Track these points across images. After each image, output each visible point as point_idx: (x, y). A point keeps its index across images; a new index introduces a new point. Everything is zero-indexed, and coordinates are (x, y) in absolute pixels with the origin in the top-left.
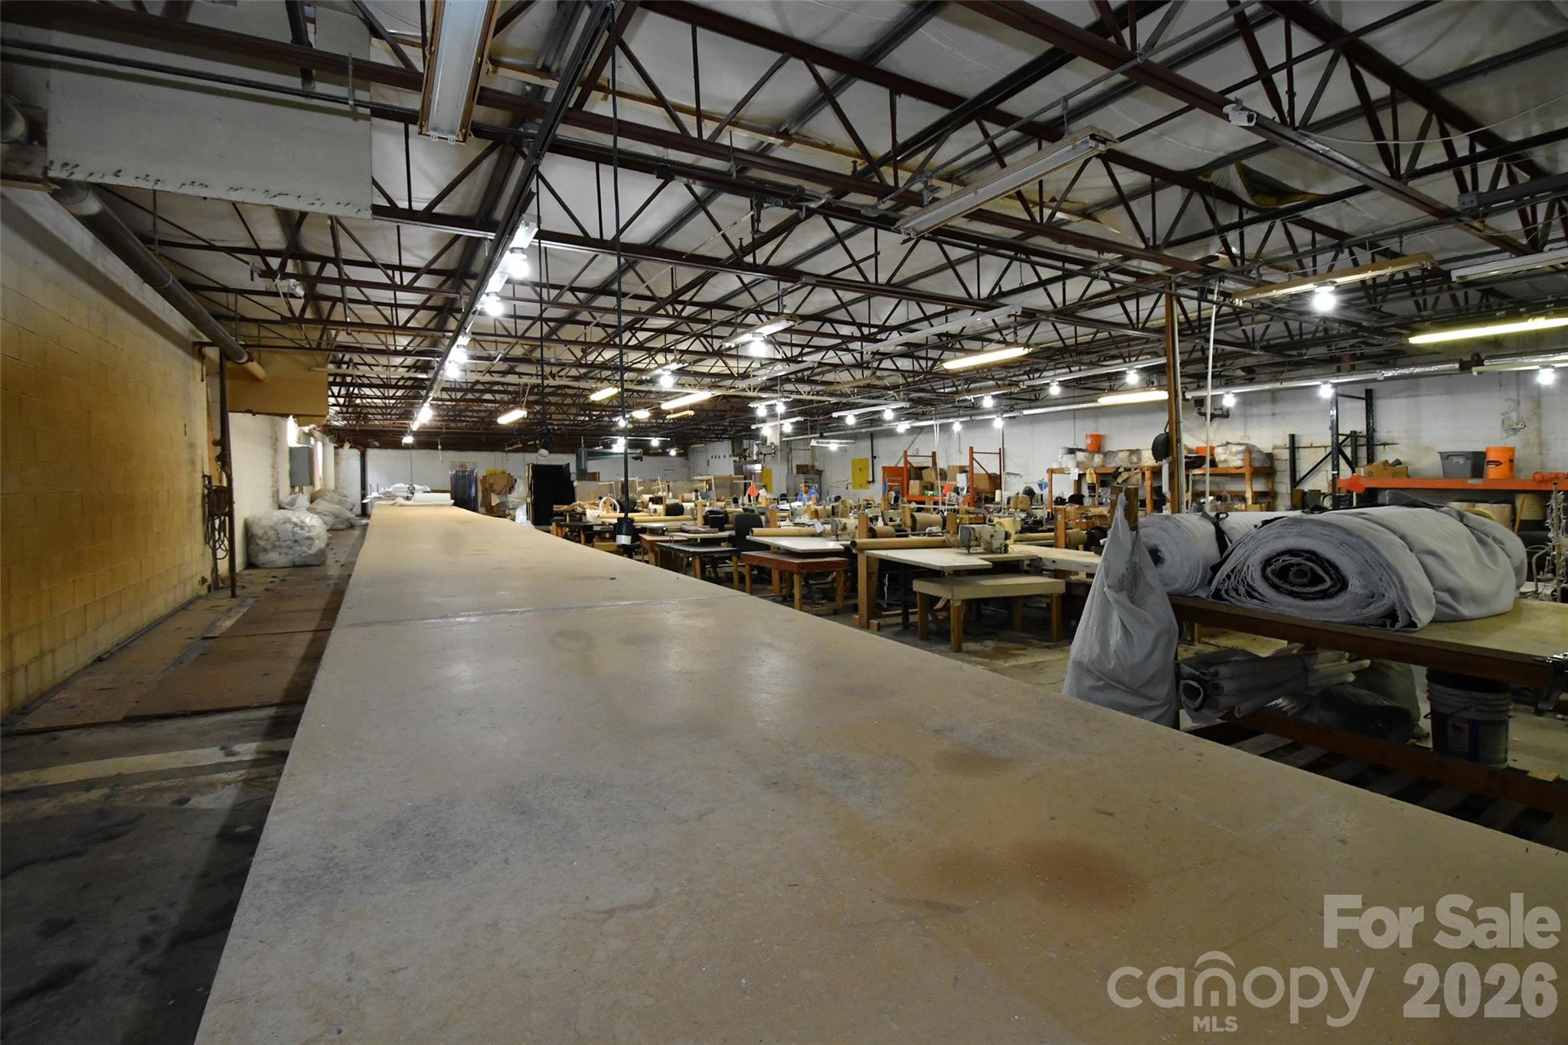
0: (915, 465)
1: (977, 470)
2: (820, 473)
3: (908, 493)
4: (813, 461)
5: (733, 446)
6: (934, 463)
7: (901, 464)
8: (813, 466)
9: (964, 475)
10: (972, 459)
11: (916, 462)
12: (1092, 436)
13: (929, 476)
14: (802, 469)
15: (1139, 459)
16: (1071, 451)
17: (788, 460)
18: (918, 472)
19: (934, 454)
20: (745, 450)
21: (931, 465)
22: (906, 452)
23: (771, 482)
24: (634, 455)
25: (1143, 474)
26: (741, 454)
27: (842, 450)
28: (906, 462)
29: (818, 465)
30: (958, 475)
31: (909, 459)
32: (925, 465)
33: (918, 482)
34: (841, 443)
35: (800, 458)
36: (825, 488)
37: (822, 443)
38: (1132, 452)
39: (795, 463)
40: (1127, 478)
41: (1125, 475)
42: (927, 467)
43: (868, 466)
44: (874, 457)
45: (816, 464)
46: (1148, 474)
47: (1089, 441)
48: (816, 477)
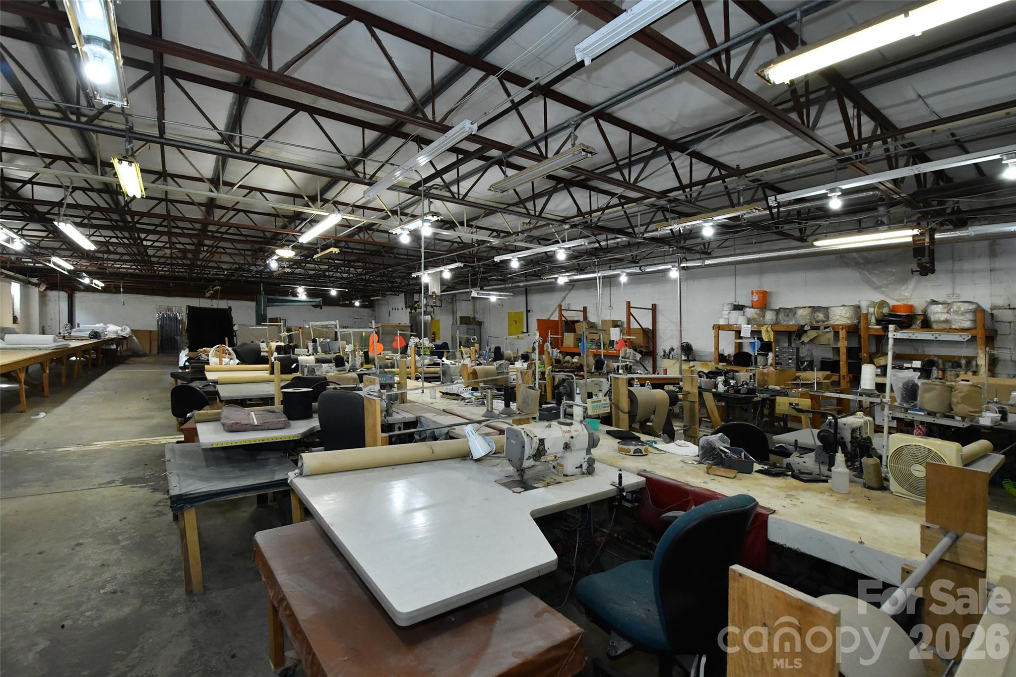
0: (569, 319)
1: (634, 325)
2: (480, 324)
3: (562, 346)
4: (474, 314)
5: (405, 299)
6: (585, 317)
7: (555, 317)
8: (474, 318)
9: (618, 330)
10: (629, 314)
11: (569, 316)
12: (758, 292)
13: (582, 328)
14: (465, 320)
15: (827, 317)
16: (738, 308)
17: (454, 313)
18: (570, 326)
19: (585, 309)
20: (416, 302)
21: (582, 320)
22: (560, 306)
23: (439, 330)
24: (314, 304)
25: (836, 334)
26: (412, 306)
27: (500, 304)
28: (561, 315)
29: (479, 317)
30: (612, 329)
31: (564, 313)
32: (576, 319)
33: (572, 335)
34: (500, 295)
35: (464, 309)
36: (485, 337)
37: (483, 294)
38: (814, 309)
39: (459, 314)
40: (815, 338)
41: (813, 334)
42: (578, 321)
43: (523, 318)
44: (528, 311)
45: (477, 316)
46: (842, 334)
47: (756, 298)
48: (477, 327)
